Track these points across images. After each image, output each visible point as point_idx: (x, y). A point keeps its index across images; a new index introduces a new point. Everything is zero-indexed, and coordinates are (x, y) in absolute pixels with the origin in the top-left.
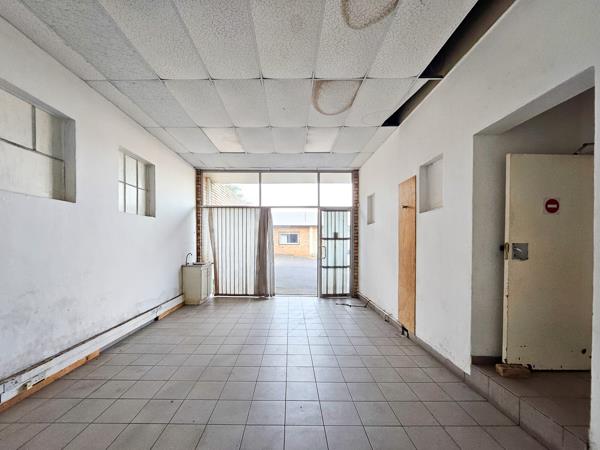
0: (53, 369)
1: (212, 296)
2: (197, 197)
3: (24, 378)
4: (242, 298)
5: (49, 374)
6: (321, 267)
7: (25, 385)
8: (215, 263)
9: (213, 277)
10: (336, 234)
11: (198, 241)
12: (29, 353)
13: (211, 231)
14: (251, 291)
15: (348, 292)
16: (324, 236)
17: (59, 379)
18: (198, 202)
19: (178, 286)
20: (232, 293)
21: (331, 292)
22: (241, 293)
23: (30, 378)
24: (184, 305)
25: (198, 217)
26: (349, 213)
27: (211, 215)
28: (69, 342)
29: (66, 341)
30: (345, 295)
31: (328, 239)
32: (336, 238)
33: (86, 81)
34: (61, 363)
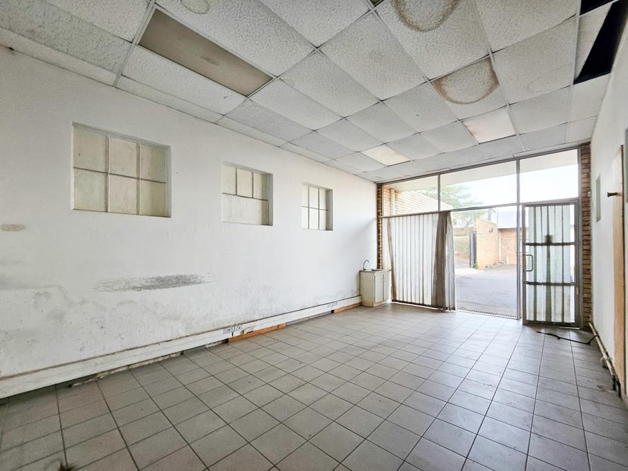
0: (258, 327)
1: (389, 301)
2: (378, 209)
3: (244, 327)
4: (420, 307)
5: (255, 329)
6: (525, 283)
7: (243, 331)
8: (392, 270)
9: (390, 285)
10: (549, 238)
11: (378, 249)
12: (247, 314)
13: (390, 239)
14: (428, 301)
15: (572, 320)
16: (527, 241)
17: (260, 334)
18: (378, 214)
19: (355, 288)
20: (409, 301)
21: (542, 318)
22: (418, 302)
23: (247, 328)
24: (361, 305)
25: (378, 227)
26: (572, 207)
27: (389, 224)
28: (268, 314)
29: (266, 313)
30: (569, 325)
31: (535, 244)
32: (549, 242)
33: (279, 147)
34: (262, 324)
